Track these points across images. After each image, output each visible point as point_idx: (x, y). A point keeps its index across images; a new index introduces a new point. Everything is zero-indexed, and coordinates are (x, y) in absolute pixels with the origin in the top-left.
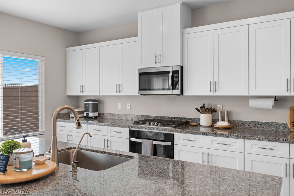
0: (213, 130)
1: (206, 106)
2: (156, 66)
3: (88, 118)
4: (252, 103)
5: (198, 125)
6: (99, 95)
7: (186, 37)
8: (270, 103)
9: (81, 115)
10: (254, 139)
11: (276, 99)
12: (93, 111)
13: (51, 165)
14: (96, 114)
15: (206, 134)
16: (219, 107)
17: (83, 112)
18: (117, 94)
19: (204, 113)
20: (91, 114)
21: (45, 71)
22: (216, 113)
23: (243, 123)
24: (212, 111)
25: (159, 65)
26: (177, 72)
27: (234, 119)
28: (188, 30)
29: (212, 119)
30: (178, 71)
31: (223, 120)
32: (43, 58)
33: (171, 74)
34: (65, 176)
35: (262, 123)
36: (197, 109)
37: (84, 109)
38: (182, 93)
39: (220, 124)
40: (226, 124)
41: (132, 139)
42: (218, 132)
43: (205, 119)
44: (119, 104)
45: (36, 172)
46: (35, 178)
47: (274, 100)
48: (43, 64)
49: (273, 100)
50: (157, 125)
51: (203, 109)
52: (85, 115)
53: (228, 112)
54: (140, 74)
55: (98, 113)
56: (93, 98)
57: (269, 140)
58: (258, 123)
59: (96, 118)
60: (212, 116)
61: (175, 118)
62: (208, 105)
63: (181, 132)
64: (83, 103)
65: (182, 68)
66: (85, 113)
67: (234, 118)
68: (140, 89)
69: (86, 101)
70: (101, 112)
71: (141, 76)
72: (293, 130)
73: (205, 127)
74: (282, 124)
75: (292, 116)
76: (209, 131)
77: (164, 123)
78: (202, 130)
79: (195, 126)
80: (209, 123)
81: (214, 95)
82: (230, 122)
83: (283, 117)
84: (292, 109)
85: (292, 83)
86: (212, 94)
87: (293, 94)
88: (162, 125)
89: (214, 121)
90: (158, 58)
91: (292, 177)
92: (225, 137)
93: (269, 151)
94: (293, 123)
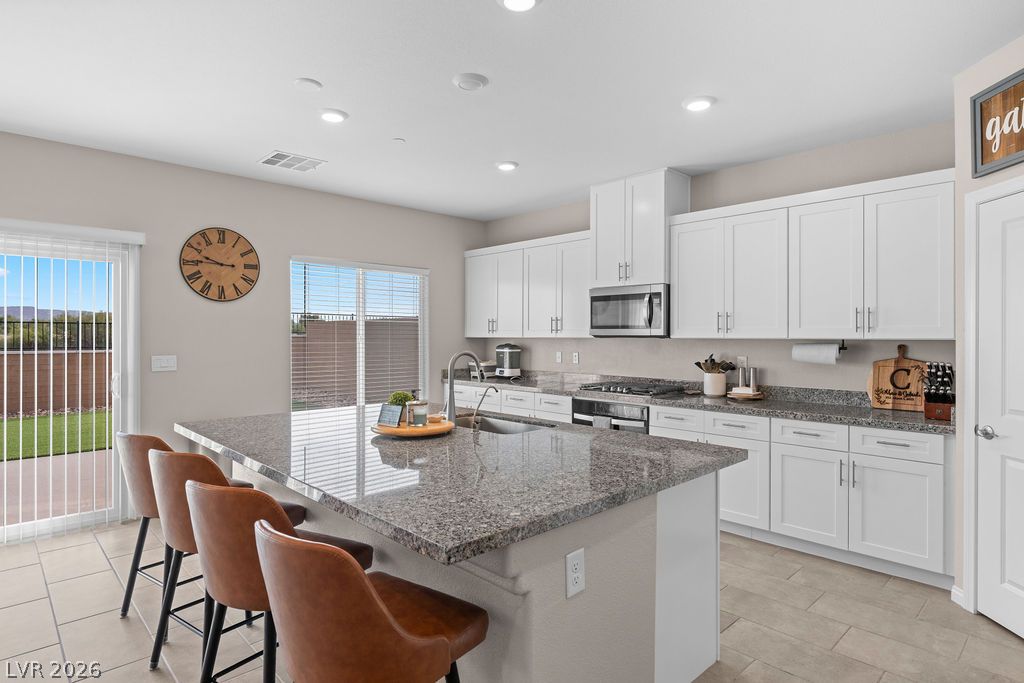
0: (725, 401)
1: (717, 360)
2: (621, 284)
3: (502, 379)
4: (798, 353)
5: (701, 394)
6: (521, 336)
7: (676, 230)
8: (832, 352)
9: (490, 374)
10: (786, 417)
11: (843, 346)
12: (511, 367)
13: (447, 424)
14: (517, 372)
15: (712, 408)
16: (742, 359)
17: (492, 369)
18: (553, 335)
19: (708, 371)
20: (507, 372)
21: (430, 297)
22: (736, 372)
23: (785, 391)
24: (729, 367)
25: (627, 283)
26: (658, 295)
27: (769, 384)
28: (680, 218)
29: (727, 384)
30: (660, 294)
31: (748, 386)
32: (427, 272)
33: (647, 299)
34: (464, 436)
35: (821, 392)
36: (698, 364)
37: (495, 363)
38: (668, 334)
39: (740, 391)
40: (749, 392)
41: (578, 416)
42: (734, 405)
43: (712, 383)
44: (559, 354)
45: (432, 428)
46: (431, 433)
47: (840, 349)
48: (427, 283)
49: (835, 348)
50: (622, 392)
51: (712, 365)
52: (497, 373)
53: (755, 369)
54: (594, 299)
55: (521, 371)
56: (513, 343)
57: (813, 420)
58: (813, 391)
59: (516, 380)
60: (727, 378)
61: (659, 381)
62: (722, 356)
63: (661, 404)
64: (494, 351)
65: (668, 287)
66: (498, 370)
67: (770, 382)
68: (592, 327)
69: (499, 347)
70: (527, 368)
71: (594, 303)
72: (878, 405)
73: (712, 397)
74: (857, 395)
75: (877, 378)
76: (719, 403)
77: (635, 389)
78: (707, 401)
79: (693, 395)
80: (721, 391)
81: (726, 337)
82: (759, 388)
83: (860, 379)
84: (876, 365)
85: (866, 316)
86: (721, 335)
87: (868, 336)
88: (630, 391)
89: (729, 387)
90: (625, 269)
91: (851, 485)
92: (736, 413)
93: (813, 439)
94: (878, 392)
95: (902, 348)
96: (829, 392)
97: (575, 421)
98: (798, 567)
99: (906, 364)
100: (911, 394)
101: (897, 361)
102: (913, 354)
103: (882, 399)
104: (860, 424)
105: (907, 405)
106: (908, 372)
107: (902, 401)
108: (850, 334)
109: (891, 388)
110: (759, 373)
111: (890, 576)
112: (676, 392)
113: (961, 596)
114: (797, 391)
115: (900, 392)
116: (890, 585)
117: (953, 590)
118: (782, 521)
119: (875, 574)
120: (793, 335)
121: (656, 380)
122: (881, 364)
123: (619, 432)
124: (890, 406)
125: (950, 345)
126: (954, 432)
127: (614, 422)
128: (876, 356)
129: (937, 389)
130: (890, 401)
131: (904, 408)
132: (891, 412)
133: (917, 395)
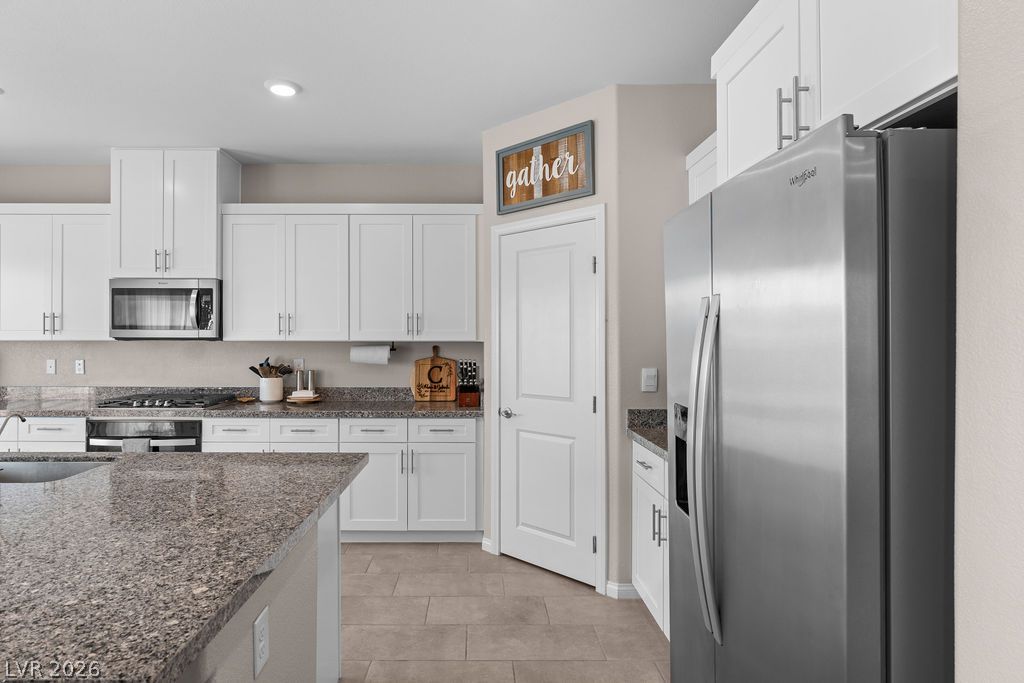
0: (284, 406)
1: (272, 362)
2: (158, 275)
4: (357, 355)
5: (257, 401)
7: (230, 221)
8: (384, 354)
10: (355, 417)
11: (394, 348)
15: (270, 415)
16: (299, 363)
18: (48, 337)
19: (266, 375)
22: (292, 376)
23: (340, 392)
24: (284, 371)
25: (165, 275)
26: (209, 292)
27: (326, 386)
28: (233, 207)
29: (284, 388)
30: (212, 289)
31: (306, 388)
33: (194, 296)
35: (373, 390)
36: (253, 369)
38: (220, 336)
39: (299, 395)
40: (309, 394)
41: (94, 442)
42: (293, 409)
43: (269, 388)
44: (50, 363)
47: (391, 350)
49: (388, 348)
50: (162, 406)
51: (267, 370)
53: (313, 372)
54: (114, 292)
57: (378, 417)
58: (366, 390)
60: (284, 382)
62: (277, 360)
63: (218, 416)
65: (220, 283)
67: (327, 383)
68: (114, 327)
71: (116, 297)
72: (419, 399)
73: (269, 403)
74: (403, 390)
75: (418, 376)
76: (277, 409)
77: (178, 401)
78: (263, 408)
79: (248, 402)
80: (278, 396)
81: (288, 339)
82: (317, 390)
83: (405, 377)
84: (418, 364)
85: (415, 321)
86: (282, 338)
87: (417, 339)
88: (173, 404)
89: (287, 391)
90: (164, 258)
91: (410, 471)
92: (305, 417)
93: (378, 434)
94: (419, 387)
95: (436, 348)
96: (380, 390)
97: (89, 448)
98: (370, 557)
99: (439, 363)
100: (443, 387)
101: (433, 360)
102: (444, 353)
103: (422, 393)
104: (417, 417)
105: (440, 397)
106: (441, 368)
107: (437, 394)
108: (401, 336)
109: (428, 382)
110: (316, 375)
111: (438, 544)
112: (229, 401)
113: (489, 545)
114: (352, 391)
115: (436, 386)
116: (442, 552)
117: (484, 542)
118: (351, 517)
119: (428, 545)
120: (354, 338)
121: (199, 389)
122: (421, 362)
123: (159, 454)
124: (428, 399)
125: (478, 346)
126: (482, 415)
127: (154, 443)
128: (417, 355)
129: (468, 382)
130: (428, 394)
131: (438, 399)
132: (428, 404)
133: (447, 387)
